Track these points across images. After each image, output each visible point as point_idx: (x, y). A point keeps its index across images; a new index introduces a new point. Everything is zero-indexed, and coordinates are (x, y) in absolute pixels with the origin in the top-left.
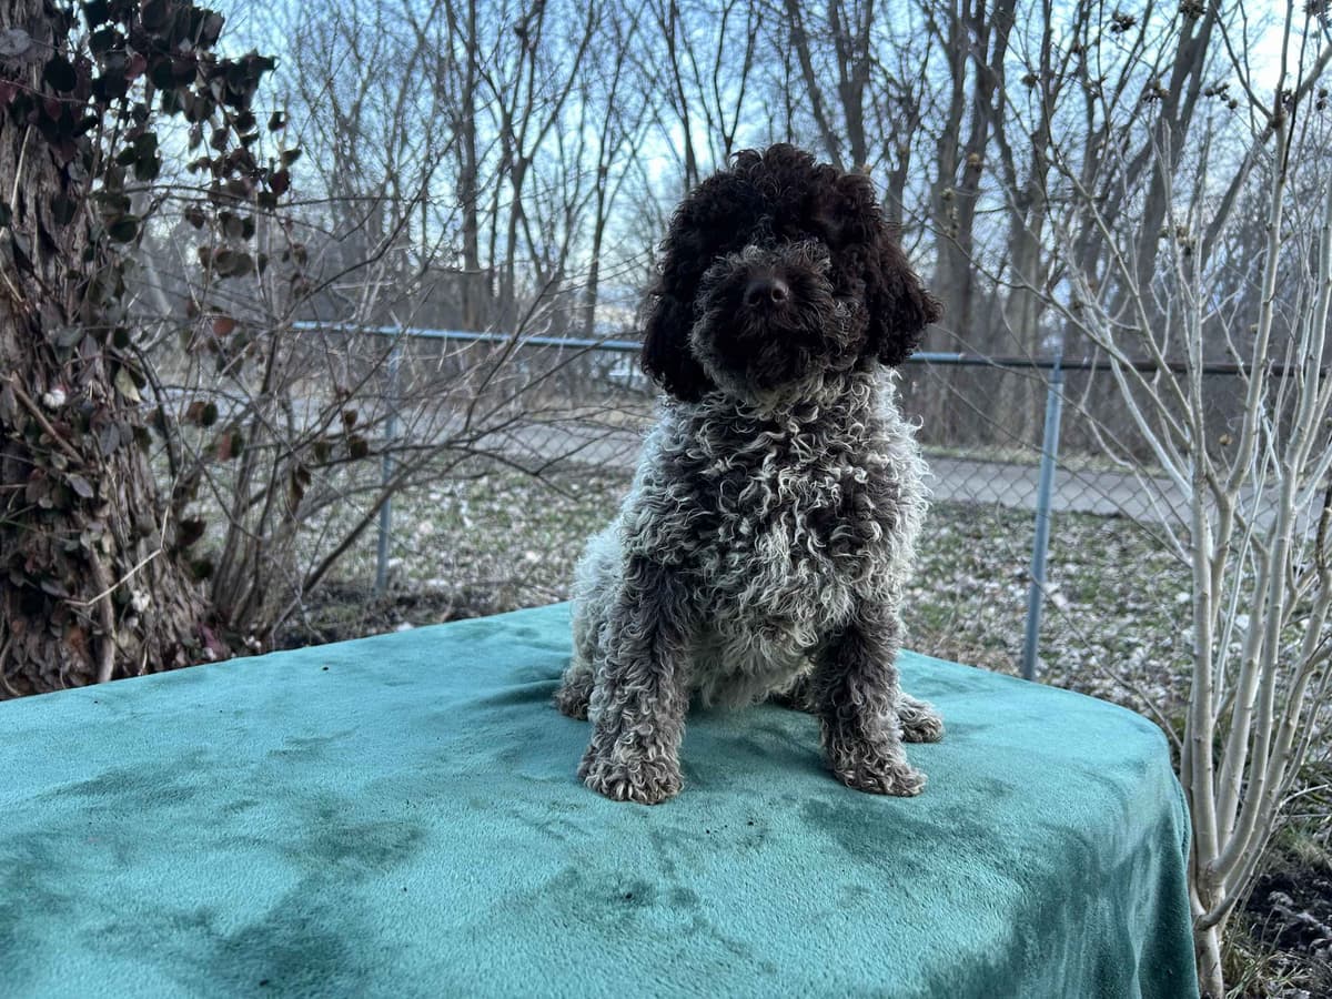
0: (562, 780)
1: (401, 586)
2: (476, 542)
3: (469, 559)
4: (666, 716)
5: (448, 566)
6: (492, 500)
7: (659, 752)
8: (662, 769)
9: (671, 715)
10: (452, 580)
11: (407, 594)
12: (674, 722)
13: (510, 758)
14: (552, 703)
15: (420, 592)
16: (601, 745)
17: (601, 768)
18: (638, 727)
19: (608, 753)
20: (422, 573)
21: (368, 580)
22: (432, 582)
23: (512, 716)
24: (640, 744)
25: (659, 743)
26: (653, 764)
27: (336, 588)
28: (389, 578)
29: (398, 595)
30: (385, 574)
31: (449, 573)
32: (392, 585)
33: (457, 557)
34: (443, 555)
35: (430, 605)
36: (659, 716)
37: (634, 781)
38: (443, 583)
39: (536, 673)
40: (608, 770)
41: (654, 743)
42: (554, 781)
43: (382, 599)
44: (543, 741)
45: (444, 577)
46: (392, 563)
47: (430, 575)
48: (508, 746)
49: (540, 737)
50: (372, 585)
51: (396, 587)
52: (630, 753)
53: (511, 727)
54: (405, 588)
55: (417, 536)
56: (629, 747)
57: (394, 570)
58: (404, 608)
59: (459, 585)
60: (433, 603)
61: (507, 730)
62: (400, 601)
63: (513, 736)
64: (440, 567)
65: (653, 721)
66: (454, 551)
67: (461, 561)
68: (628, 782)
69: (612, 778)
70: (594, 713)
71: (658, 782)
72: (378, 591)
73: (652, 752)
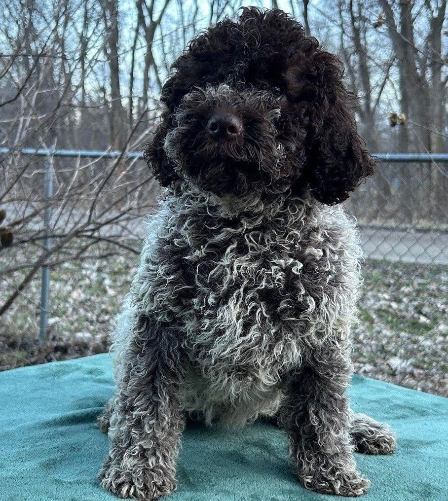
0: (84, 482)
1: (57, 338)
2: (113, 305)
3: (107, 317)
4: (165, 434)
5: (92, 322)
6: (127, 273)
7: (157, 461)
8: (159, 474)
9: (170, 434)
10: (94, 333)
11: (62, 344)
12: (171, 438)
13: (50, 466)
14: (96, 424)
15: (70, 342)
16: (115, 456)
17: (113, 473)
18: (142, 443)
19: (119, 463)
20: (73, 328)
21: (34, 334)
22: (79, 335)
23: (62, 434)
24: (143, 455)
25: (158, 454)
26: (153, 470)
27: (11, 340)
28: (48, 332)
29: (55, 344)
30: (45, 329)
31: (92, 328)
32: (51, 337)
33: (98, 316)
34: (89, 315)
35: (77, 352)
36: (159, 434)
37: (136, 483)
38: (88, 335)
39: (91, 402)
40: (118, 475)
41: (154, 454)
42: (79, 482)
43: (43, 348)
44: (80, 453)
45: (88, 330)
46: (51, 321)
47: (77, 330)
48: (52, 457)
49: (79, 449)
50: (37, 337)
51: (54, 339)
52: (135, 462)
53: (60, 442)
54: (60, 339)
55: (71, 301)
56: (135, 457)
57: (52, 326)
58: (58, 354)
59: (99, 336)
60: (80, 350)
61: (56, 444)
62: (57, 349)
63: (59, 449)
64: (87, 323)
65: (154, 438)
66: (97, 312)
67: (101, 319)
68: (132, 483)
69: (120, 480)
70: (112, 432)
71: (155, 484)
72: (41, 341)
73: (152, 461)
